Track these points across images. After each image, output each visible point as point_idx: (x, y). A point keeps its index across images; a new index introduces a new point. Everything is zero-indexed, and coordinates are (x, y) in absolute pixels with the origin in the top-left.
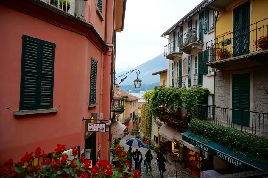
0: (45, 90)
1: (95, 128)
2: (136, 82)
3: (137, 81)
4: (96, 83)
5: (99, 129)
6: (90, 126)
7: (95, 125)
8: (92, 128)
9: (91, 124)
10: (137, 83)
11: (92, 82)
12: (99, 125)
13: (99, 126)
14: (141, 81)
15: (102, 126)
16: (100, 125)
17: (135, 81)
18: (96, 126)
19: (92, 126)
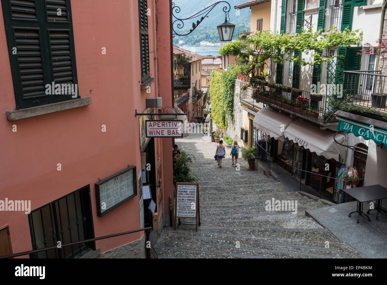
0: (59, 61)
1: (161, 130)
2: (224, 29)
3: (226, 27)
4: (147, 35)
5: (169, 132)
6: (151, 127)
7: (160, 124)
8: (156, 130)
9: (152, 123)
10: (226, 32)
11: (143, 35)
12: (168, 124)
13: (168, 127)
14: (234, 26)
15: (174, 127)
16: (171, 124)
17: (220, 27)
18: (163, 127)
19: (156, 127)
